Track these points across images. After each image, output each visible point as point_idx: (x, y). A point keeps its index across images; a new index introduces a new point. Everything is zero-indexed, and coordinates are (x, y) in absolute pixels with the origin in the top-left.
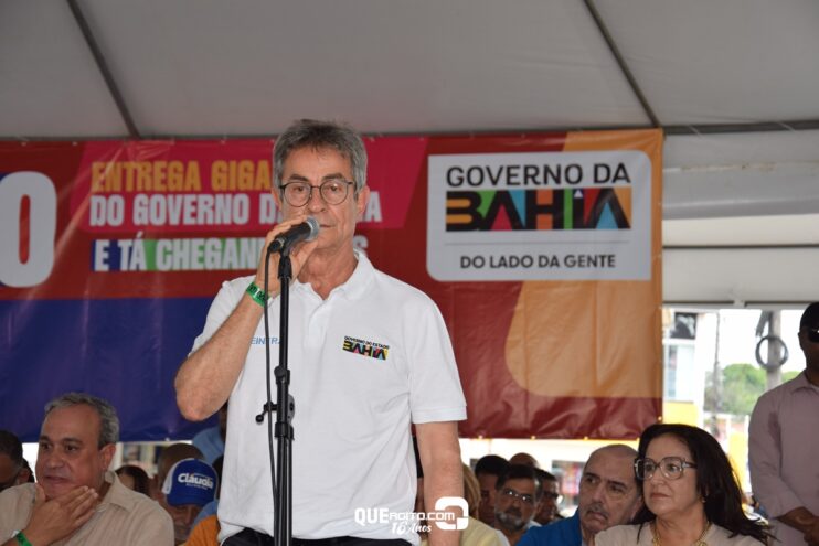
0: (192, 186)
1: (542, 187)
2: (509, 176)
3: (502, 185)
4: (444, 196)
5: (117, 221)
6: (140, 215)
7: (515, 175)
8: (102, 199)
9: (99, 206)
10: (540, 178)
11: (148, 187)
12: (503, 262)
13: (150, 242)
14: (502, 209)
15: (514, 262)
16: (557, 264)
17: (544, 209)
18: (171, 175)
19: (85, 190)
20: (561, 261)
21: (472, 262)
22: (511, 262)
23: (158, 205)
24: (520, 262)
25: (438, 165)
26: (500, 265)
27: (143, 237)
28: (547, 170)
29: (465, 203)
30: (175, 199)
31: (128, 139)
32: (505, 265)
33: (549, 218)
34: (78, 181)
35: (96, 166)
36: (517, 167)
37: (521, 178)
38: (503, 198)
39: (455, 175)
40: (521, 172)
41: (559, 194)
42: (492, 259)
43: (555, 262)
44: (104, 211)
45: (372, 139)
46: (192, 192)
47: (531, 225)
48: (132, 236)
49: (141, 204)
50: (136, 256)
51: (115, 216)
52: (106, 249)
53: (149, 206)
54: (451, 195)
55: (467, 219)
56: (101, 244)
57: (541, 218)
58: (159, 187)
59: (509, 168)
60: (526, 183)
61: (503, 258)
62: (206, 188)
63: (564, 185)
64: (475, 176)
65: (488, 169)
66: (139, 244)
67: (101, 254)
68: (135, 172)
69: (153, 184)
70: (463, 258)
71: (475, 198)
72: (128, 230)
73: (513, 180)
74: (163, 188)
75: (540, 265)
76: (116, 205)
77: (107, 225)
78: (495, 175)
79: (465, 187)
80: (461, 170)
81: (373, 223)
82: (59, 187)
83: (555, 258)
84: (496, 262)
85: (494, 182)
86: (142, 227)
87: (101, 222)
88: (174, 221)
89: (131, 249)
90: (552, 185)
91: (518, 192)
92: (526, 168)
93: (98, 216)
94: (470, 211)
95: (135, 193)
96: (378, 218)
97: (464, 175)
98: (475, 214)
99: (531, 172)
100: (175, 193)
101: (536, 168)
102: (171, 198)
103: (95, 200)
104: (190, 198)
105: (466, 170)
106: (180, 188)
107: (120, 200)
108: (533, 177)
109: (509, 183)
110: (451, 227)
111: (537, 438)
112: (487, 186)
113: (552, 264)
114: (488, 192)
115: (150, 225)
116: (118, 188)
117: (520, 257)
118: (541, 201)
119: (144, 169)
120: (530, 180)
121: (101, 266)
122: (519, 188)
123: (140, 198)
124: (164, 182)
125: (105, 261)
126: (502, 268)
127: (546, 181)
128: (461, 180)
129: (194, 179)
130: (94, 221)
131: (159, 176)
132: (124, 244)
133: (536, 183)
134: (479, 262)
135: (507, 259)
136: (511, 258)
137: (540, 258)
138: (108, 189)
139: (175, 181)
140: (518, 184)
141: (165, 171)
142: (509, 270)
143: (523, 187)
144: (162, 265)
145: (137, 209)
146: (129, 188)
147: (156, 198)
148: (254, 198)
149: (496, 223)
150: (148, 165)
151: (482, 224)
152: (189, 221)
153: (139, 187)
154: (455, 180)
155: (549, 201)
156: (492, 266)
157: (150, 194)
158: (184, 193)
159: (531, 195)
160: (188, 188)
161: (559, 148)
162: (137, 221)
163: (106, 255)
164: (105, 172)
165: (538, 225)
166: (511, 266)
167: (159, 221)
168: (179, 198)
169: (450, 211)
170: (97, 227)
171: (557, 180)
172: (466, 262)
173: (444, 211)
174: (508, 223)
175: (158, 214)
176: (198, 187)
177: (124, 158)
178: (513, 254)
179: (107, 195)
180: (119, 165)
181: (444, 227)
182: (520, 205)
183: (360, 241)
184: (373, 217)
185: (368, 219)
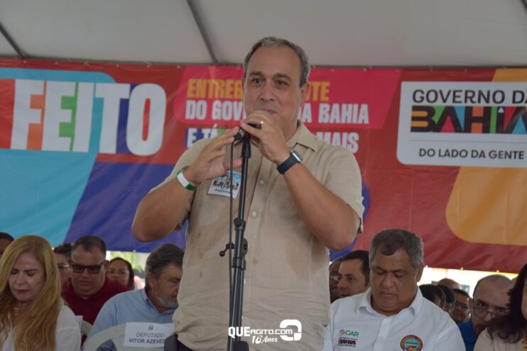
1: (476, 105)
2: (455, 96)
3: (449, 103)
4: (411, 108)
5: (202, 117)
6: (216, 114)
7: (459, 97)
8: (193, 103)
9: (191, 106)
10: (475, 99)
11: (222, 96)
12: (447, 154)
13: (222, 130)
14: (449, 119)
15: (455, 153)
16: (484, 156)
17: (477, 120)
18: (237, 89)
19: (183, 97)
20: (487, 154)
21: (427, 153)
22: (452, 153)
23: (227, 107)
24: (459, 154)
25: (408, 88)
26: (445, 155)
27: (218, 127)
28: (481, 93)
29: (424, 114)
30: (238, 105)
31: (211, 65)
32: (449, 155)
33: (480, 125)
34: (180, 90)
35: (191, 81)
36: (461, 91)
37: (462, 99)
38: (449, 111)
39: (418, 95)
40: (463, 95)
41: (487, 110)
42: (440, 151)
43: (482, 155)
44: (194, 110)
45: (365, 70)
47: (468, 130)
48: (211, 126)
49: (217, 107)
51: (201, 113)
52: (194, 134)
53: (222, 108)
54: (415, 108)
55: (425, 124)
56: (192, 131)
57: (474, 125)
58: (228, 96)
59: (455, 92)
60: (466, 102)
61: (447, 151)
63: (491, 104)
64: (432, 97)
65: (441, 92)
66: (214, 132)
67: (191, 137)
68: (214, 86)
69: (225, 94)
70: (421, 150)
71: (431, 111)
72: (208, 123)
73: (457, 99)
74: (231, 97)
75: (472, 156)
76: (202, 107)
77: (196, 119)
78: (445, 96)
79: (425, 103)
80: (423, 92)
81: (363, 125)
82: (168, 93)
83: (482, 152)
84: (443, 153)
85: (445, 101)
86: (217, 121)
87: (192, 117)
88: (237, 118)
89: (210, 134)
90: (483, 103)
91: (460, 107)
92: (466, 92)
93: (191, 113)
94: (428, 119)
95: (213, 100)
96: (367, 122)
97: (425, 95)
98: (430, 121)
99: (470, 94)
100: (239, 100)
101: (474, 93)
102: (235, 103)
103: (189, 103)
105: (426, 92)
107: (204, 104)
108: (471, 98)
109: (454, 101)
110: (414, 129)
111: (464, 269)
112: (439, 103)
113: (480, 156)
114: (439, 107)
115: (222, 120)
116: (203, 95)
117: (459, 151)
118: (475, 114)
119: (220, 84)
120: (469, 100)
122: (461, 105)
123: (217, 103)
124: (232, 93)
126: (447, 157)
127: (479, 101)
128: (422, 98)
131: (229, 89)
132: (206, 131)
133: (472, 102)
134: (431, 153)
135: (450, 152)
136: (453, 151)
137: (473, 151)
138: (197, 96)
139: (239, 93)
140: (460, 102)
141: (233, 86)
142: (451, 159)
143: (463, 104)
145: (215, 110)
146: (210, 96)
147: (227, 103)
149: (444, 128)
150: (222, 82)
151: (435, 128)
153: (216, 96)
154: (418, 98)
155: (480, 114)
156: (440, 156)
157: (223, 100)
159: (469, 110)
161: (489, 79)
162: (214, 117)
163: (194, 138)
164: (195, 85)
165: (472, 130)
166: (453, 156)
167: (227, 118)
169: (414, 119)
170: (190, 120)
171: (487, 101)
172: (423, 153)
173: (410, 119)
174: (452, 128)
175: (227, 114)
177: (208, 77)
178: (454, 148)
179: (197, 100)
180: (205, 81)
181: (409, 129)
182: (461, 117)
183: (355, 136)
184: (363, 121)
185: (360, 122)
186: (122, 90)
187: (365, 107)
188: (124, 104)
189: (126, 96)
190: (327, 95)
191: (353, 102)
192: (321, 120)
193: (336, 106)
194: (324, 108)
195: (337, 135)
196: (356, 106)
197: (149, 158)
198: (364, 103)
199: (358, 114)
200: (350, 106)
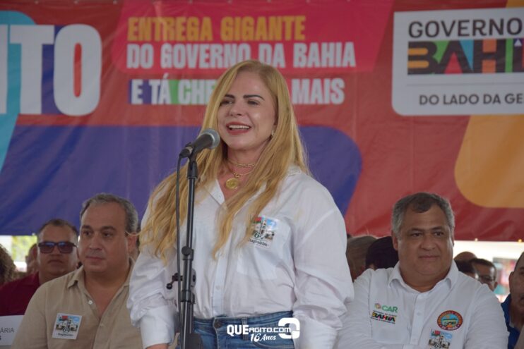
0: (206, 37)
1: (488, 37)
2: (460, 28)
3: (454, 36)
4: (406, 46)
5: (149, 65)
6: (166, 60)
7: (466, 28)
8: (136, 47)
9: (134, 52)
10: (486, 30)
11: (172, 38)
12: (454, 100)
13: (174, 82)
14: (454, 56)
15: (463, 100)
16: (499, 101)
17: (489, 55)
18: (190, 28)
19: (123, 42)
20: (502, 99)
21: (429, 100)
22: (460, 99)
23: (179, 52)
24: (468, 99)
25: (402, 21)
26: (451, 102)
27: (169, 78)
28: (492, 23)
29: (423, 51)
30: (192, 48)
32: (456, 102)
34: (117, 33)
35: (132, 21)
36: (467, 21)
37: (470, 31)
38: (454, 47)
39: (415, 29)
40: (470, 25)
42: (445, 97)
43: (497, 100)
44: (138, 57)
46: (206, 42)
47: (478, 69)
48: (160, 77)
49: (166, 52)
50: (163, 92)
51: (147, 60)
52: (140, 87)
53: (172, 53)
54: (412, 45)
55: (424, 64)
56: (136, 83)
57: (485, 63)
58: (180, 38)
59: (460, 23)
60: (474, 34)
61: (454, 97)
62: (217, 39)
63: (506, 35)
64: (432, 30)
65: (443, 23)
66: (165, 84)
67: (136, 92)
68: (162, 26)
69: (175, 36)
70: (421, 97)
71: (432, 47)
72: (157, 72)
73: (463, 32)
74: (183, 39)
75: (485, 102)
76: (147, 52)
77: (140, 68)
78: (448, 29)
79: (424, 38)
80: (420, 25)
81: (349, 68)
82: (103, 36)
83: (497, 96)
84: (448, 100)
85: (448, 34)
86: (167, 70)
87: (136, 66)
88: (192, 65)
89: (159, 88)
90: (496, 36)
91: (467, 42)
92: (475, 22)
93: (134, 60)
94: (428, 57)
95: (162, 42)
96: (353, 64)
97: (423, 28)
98: (432, 60)
99: (479, 25)
100: (193, 43)
101: (484, 23)
102: (189, 46)
103: (131, 48)
104: (204, 47)
105: (424, 24)
106: (196, 38)
107: (150, 48)
108: (480, 30)
109: (460, 34)
110: (412, 71)
111: (479, 240)
112: (442, 37)
113: (495, 102)
114: (442, 42)
115: (173, 69)
116: (148, 38)
117: (468, 96)
118: (486, 49)
119: (168, 24)
120: (478, 32)
121: (136, 100)
122: (469, 38)
123: (166, 47)
124: (184, 34)
125: (140, 96)
126: (454, 105)
127: (491, 33)
128: (421, 32)
129: (207, 32)
130: (131, 64)
131: (180, 29)
132: (154, 83)
133: (482, 34)
134: (434, 100)
135: (458, 98)
136: (460, 96)
137: (485, 96)
138: (141, 39)
139: (192, 34)
140: (467, 35)
141: (184, 25)
142: (459, 106)
143: (471, 38)
144: (184, 100)
145: (164, 56)
146: (157, 38)
147: (179, 47)
148: (254, 46)
149: (449, 68)
150: (172, 20)
151: (437, 68)
152: (203, 65)
153: (165, 38)
154: (415, 33)
155: (492, 48)
156: (445, 103)
157: (173, 43)
158: (199, 42)
159: (478, 45)
160: (203, 39)
161: (502, 5)
162: (164, 65)
163: (140, 92)
164: (138, 25)
165: (484, 70)
166: (460, 103)
167: (180, 66)
168: (196, 46)
169: (411, 58)
170: (132, 69)
171: (501, 32)
172: (424, 100)
173: (406, 58)
174: (459, 68)
175: (179, 60)
176: (210, 38)
177: (154, 15)
178: (461, 93)
179: (140, 43)
180: (149, 20)
181: (406, 71)
182: (469, 53)
183: (339, 82)
184: (349, 63)
185: (345, 65)
186: (45, 33)
187: (350, 46)
188: (48, 51)
189: (50, 41)
190: (303, 33)
191: (335, 41)
192: (296, 64)
193: (314, 46)
194: (299, 49)
195: (317, 82)
196: (339, 45)
197: (86, 118)
198: (350, 40)
199: (341, 54)
200: (332, 45)
